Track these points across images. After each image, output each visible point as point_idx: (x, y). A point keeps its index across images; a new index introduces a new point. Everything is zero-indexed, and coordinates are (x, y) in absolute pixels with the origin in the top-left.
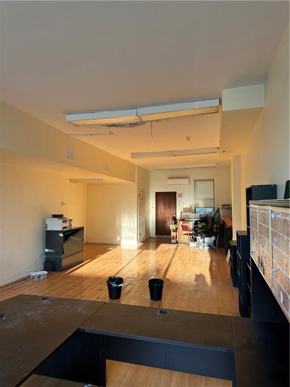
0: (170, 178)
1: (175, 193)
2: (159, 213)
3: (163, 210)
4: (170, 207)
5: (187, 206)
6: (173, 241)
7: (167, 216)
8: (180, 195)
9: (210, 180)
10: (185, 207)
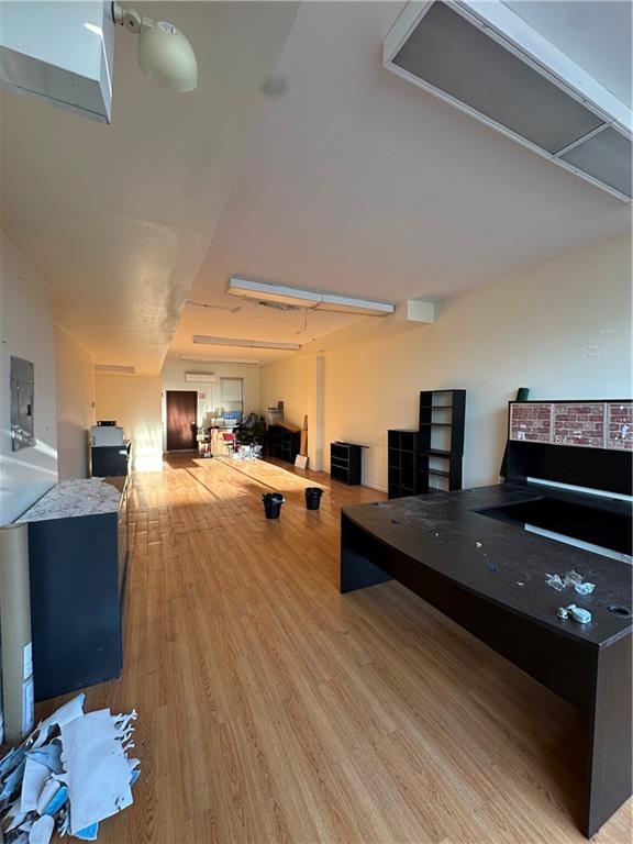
0: (189, 373)
1: (195, 394)
2: (172, 419)
3: (177, 416)
4: (187, 412)
5: (211, 410)
6: (206, 455)
7: (182, 424)
8: (203, 396)
9: (237, 379)
10: (209, 410)
